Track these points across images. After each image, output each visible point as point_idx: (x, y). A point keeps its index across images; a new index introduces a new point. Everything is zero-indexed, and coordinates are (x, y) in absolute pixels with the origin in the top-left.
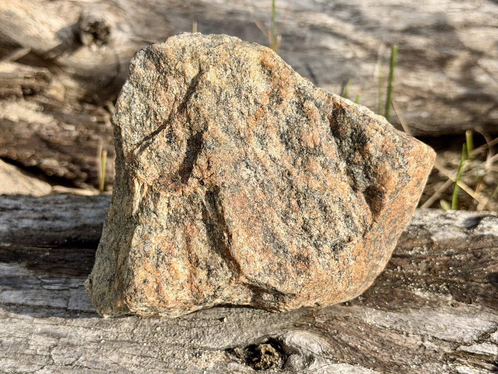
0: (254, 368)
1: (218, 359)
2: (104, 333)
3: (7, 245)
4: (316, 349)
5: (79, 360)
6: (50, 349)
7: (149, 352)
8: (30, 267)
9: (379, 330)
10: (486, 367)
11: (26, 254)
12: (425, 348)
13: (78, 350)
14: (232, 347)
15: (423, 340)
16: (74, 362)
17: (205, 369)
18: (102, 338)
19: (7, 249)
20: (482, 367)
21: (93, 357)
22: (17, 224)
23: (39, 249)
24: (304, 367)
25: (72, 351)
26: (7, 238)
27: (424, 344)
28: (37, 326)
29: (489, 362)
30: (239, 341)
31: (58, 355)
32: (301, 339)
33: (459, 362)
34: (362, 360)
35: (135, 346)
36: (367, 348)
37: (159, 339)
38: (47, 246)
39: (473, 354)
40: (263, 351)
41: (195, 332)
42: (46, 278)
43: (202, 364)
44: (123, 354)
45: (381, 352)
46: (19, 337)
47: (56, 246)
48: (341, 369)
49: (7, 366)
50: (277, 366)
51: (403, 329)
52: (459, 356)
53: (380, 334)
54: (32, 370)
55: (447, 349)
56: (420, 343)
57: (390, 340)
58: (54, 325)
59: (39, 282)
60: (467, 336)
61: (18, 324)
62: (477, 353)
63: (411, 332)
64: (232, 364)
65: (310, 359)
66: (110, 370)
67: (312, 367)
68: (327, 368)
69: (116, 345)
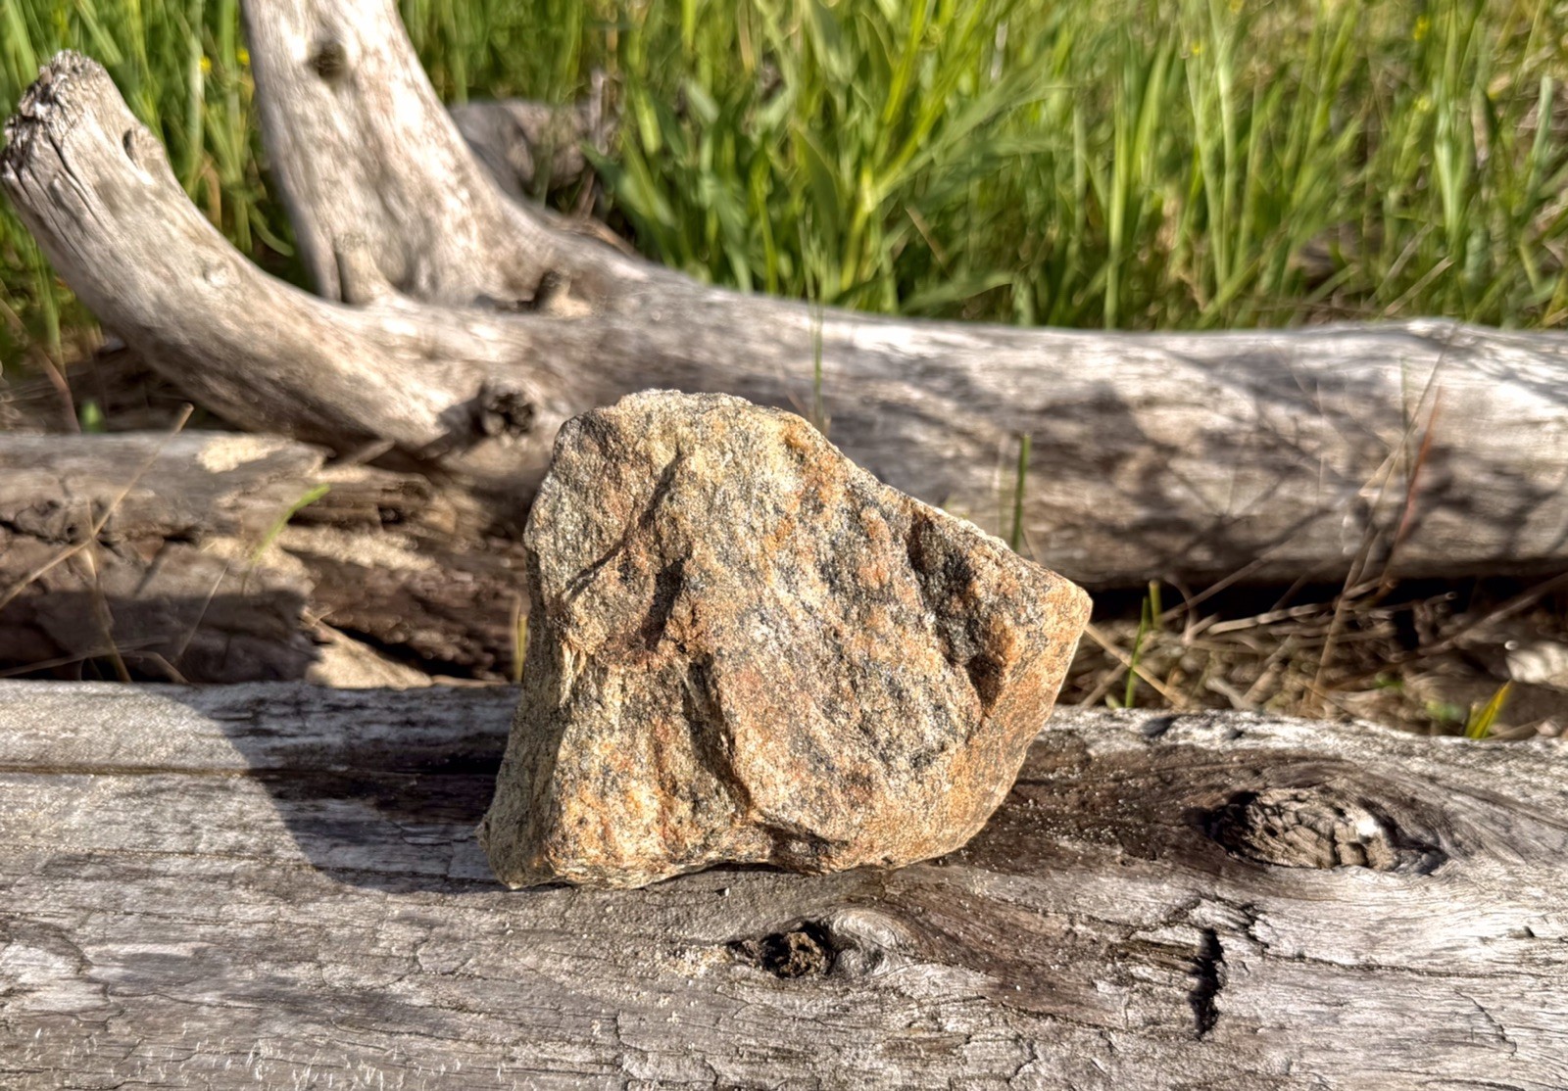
0: (778, 975)
1: (714, 960)
2: (513, 919)
4: (886, 939)
5: (467, 965)
6: (415, 946)
7: (591, 950)
8: (382, 805)
10: (1182, 967)
11: (374, 783)
12: (1076, 935)
13: (465, 947)
14: (739, 939)
15: (1073, 923)
16: (456, 969)
17: (691, 977)
18: (507, 926)
19: (341, 776)
20: (1177, 968)
21: (492, 959)
22: (361, 733)
23: (398, 774)
24: (865, 971)
25: (455, 950)
26: (342, 757)
27: (1074, 929)
28: (393, 907)
29: (1186, 959)
30: (751, 929)
31: (429, 956)
32: (860, 923)
33: (1136, 959)
34: (965, 958)
35: (568, 939)
36: (974, 936)
37: (610, 927)
38: (413, 770)
39: (1159, 945)
40: (793, 945)
41: (674, 914)
42: (410, 825)
43: (686, 968)
44: (546, 954)
45: (999, 944)
46: (360, 927)
47: (429, 770)
48: (929, 973)
49: (337, 977)
50: (817, 970)
52: (1134, 950)
53: (997, 912)
54: (381, 983)
55: (1114, 938)
56: (1067, 927)
57: (1015, 922)
58: (423, 905)
59: (397, 831)
61: (358, 903)
62: (1166, 942)
64: (738, 968)
65: (876, 958)
66: (523, 981)
67: (879, 971)
68: (906, 973)
69: (532, 939)
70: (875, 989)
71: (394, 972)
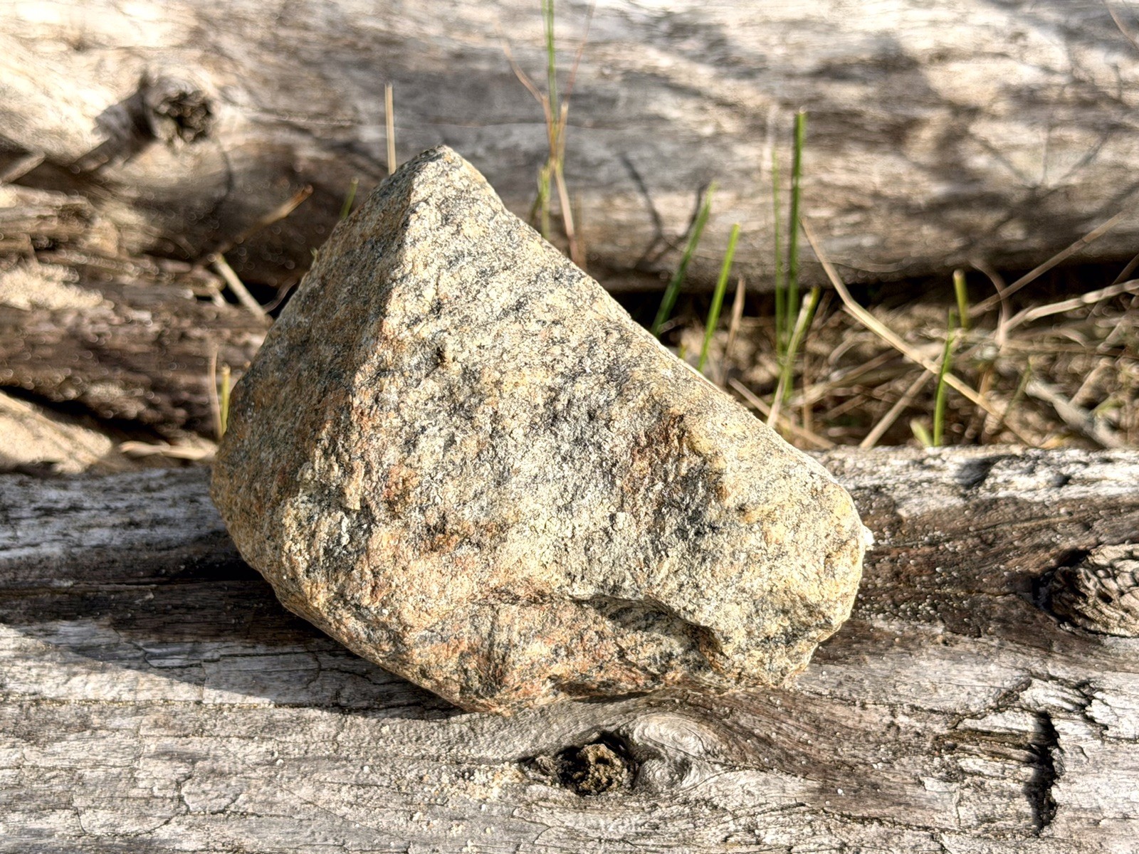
0: (577, 792)
1: (506, 780)
2: (281, 746)
3: (68, 584)
4: (692, 746)
5: (238, 801)
6: (179, 785)
7: (371, 776)
8: (118, 625)
9: (809, 700)
10: (1015, 756)
11: (106, 599)
12: (898, 728)
13: (233, 782)
14: (531, 755)
15: (893, 714)
16: (227, 807)
17: (484, 801)
18: (276, 755)
19: (66, 591)
20: (1008, 757)
21: (264, 793)
22: (80, 540)
23: (131, 587)
24: (672, 784)
25: (222, 786)
26: (64, 570)
27: (896, 721)
28: (148, 741)
29: (1019, 747)
30: (543, 743)
31: (195, 794)
32: (663, 729)
33: (963, 750)
34: (780, 760)
35: (344, 766)
36: (788, 736)
37: (388, 749)
38: (147, 580)
39: (989, 733)
40: (591, 758)
41: (457, 731)
42: (152, 646)
43: (478, 792)
44: (322, 784)
45: (816, 743)
46: (114, 766)
47: (164, 579)
48: (742, 782)
49: (97, 824)
50: (620, 784)
51: (855, 696)
52: (963, 740)
53: (811, 708)
54: (147, 828)
55: (940, 729)
56: (887, 719)
57: (831, 718)
58: (180, 737)
59: (140, 654)
60: (977, 700)
61: (108, 739)
62: (997, 730)
63: (869, 701)
64: (534, 788)
65: (683, 767)
66: (301, 816)
67: (687, 782)
68: (717, 782)
69: (305, 767)
70: (685, 803)
71: (159, 814)
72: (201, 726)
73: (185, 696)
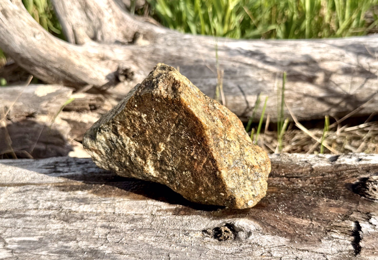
0: (219, 240)
1: (198, 236)
2: (135, 225)
4: (253, 228)
5: (122, 240)
6: (106, 235)
8: (94, 192)
9: (286, 216)
10: (348, 233)
12: (313, 225)
13: (121, 234)
14: (206, 229)
16: (119, 241)
17: (192, 241)
18: (134, 227)
20: (346, 234)
21: (130, 238)
22: (87, 171)
23: (99, 183)
24: (246, 238)
25: (118, 236)
26: (82, 178)
27: (313, 223)
28: (99, 223)
29: (349, 231)
30: (209, 226)
31: (111, 238)
32: (244, 223)
33: (333, 231)
34: (278, 233)
35: (153, 231)
36: (281, 226)
37: (165, 227)
38: (103, 181)
39: (340, 227)
40: (223, 231)
41: (185, 222)
42: (103, 198)
44: (146, 236)
45: (289, 228)
46: (89, 229)
47: (108, 181)
48: (267, 238)
50: (231, 238)
51: (300, 215)
52: (332, 229)
54: (97, 246)
55: (326, 225)
56: (310, 222)
57: (293, 221)
58: (108, 222)
59: (99, 200)
61: (88, 222)
62: (343, 226)
63: (304, 217)
64: (206, 238)
65: (249, 234)
66: (140, 244)
67: (251, 238)
68: (259, 238)
69: (142, 231)
70: (250, 244)
71: (100, 243)
72: (114, 219)
73: (110, 211)
